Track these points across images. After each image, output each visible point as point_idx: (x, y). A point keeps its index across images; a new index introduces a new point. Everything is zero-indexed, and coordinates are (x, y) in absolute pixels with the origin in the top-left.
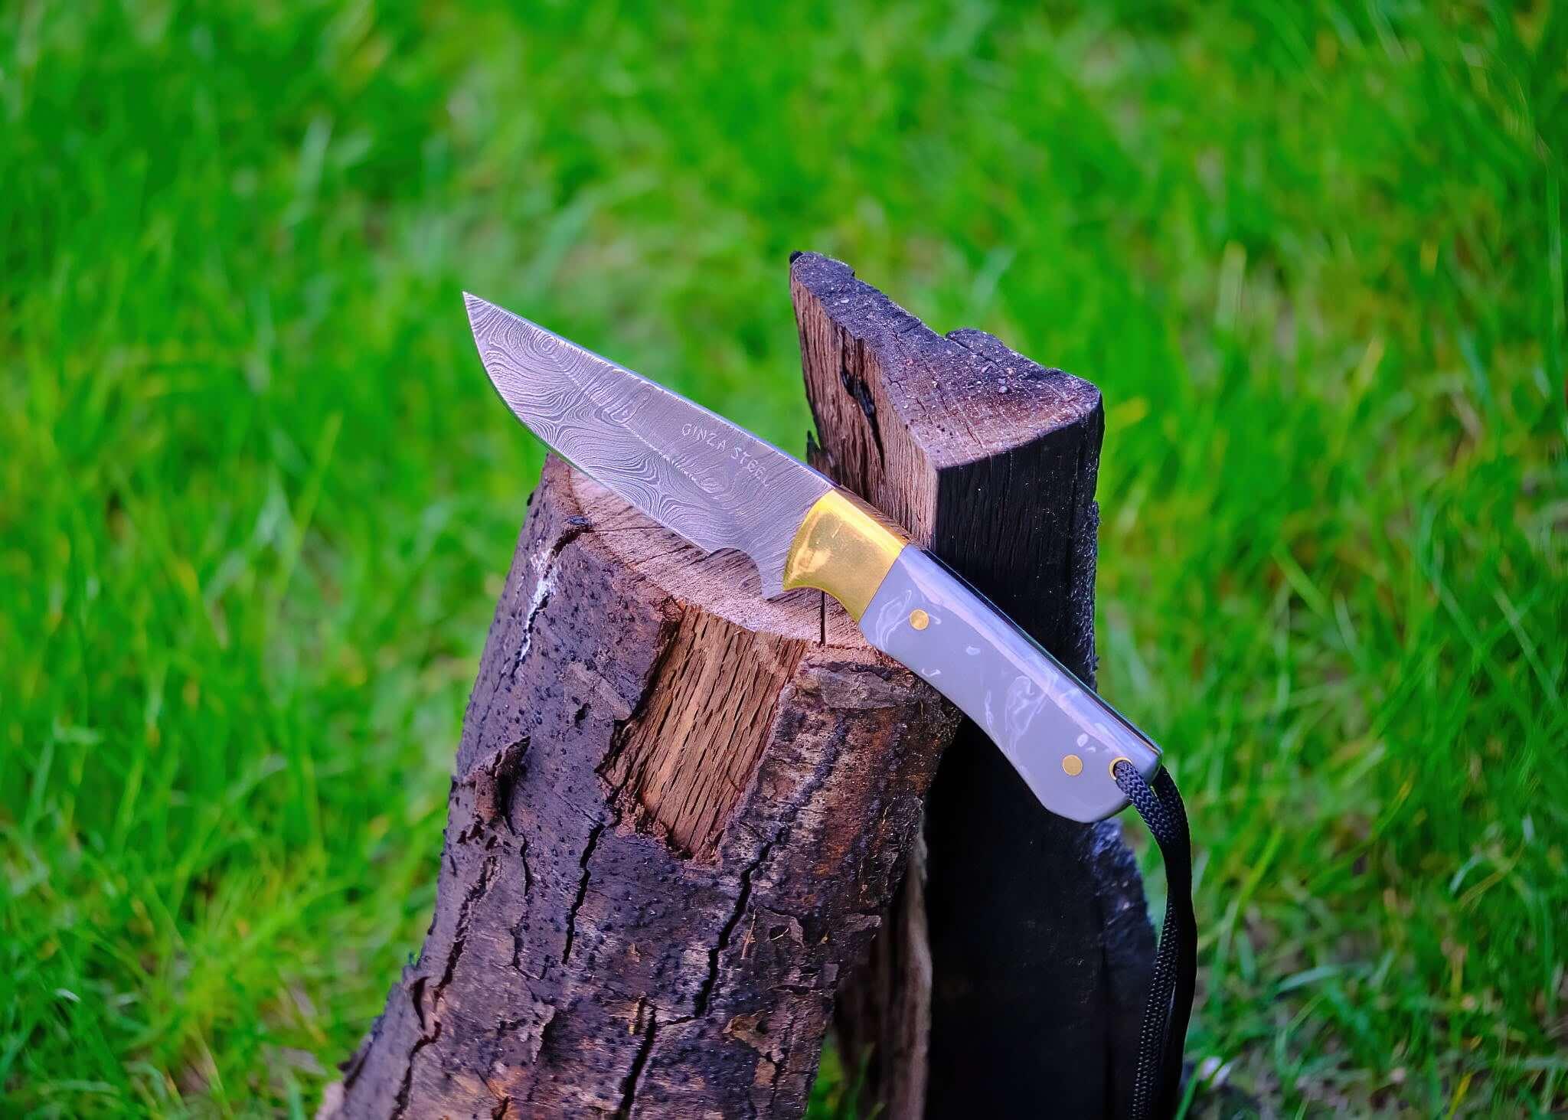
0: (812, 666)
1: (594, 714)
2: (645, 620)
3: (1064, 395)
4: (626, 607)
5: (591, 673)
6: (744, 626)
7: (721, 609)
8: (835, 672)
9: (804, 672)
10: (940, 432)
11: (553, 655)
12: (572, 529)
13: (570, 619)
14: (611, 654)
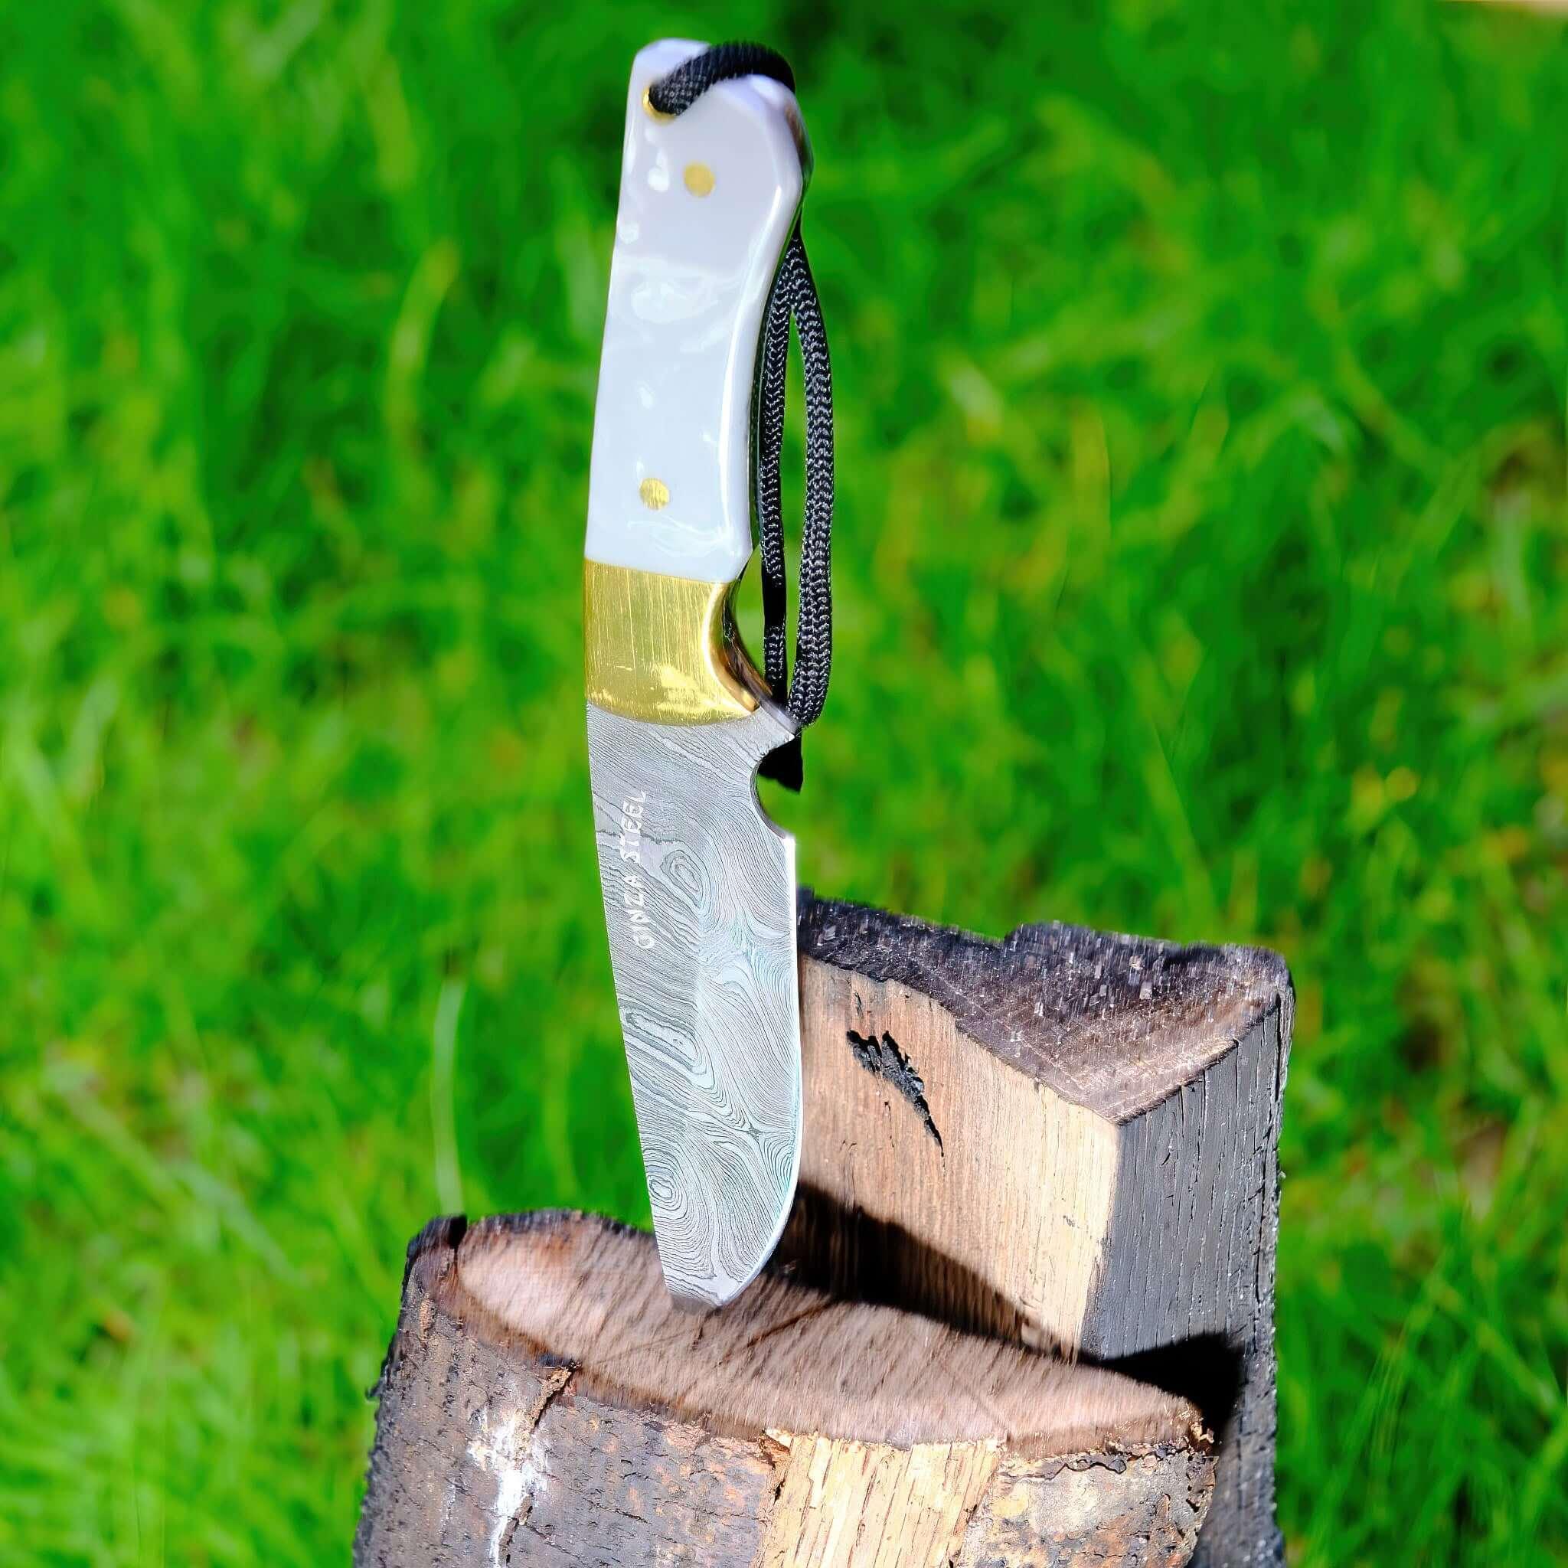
0: (1017, 1478)
2: (740, 1479)
3: (1235, 977)
8: (1051, 1478)
9: (1006, 1491)
14: (680, 1549)
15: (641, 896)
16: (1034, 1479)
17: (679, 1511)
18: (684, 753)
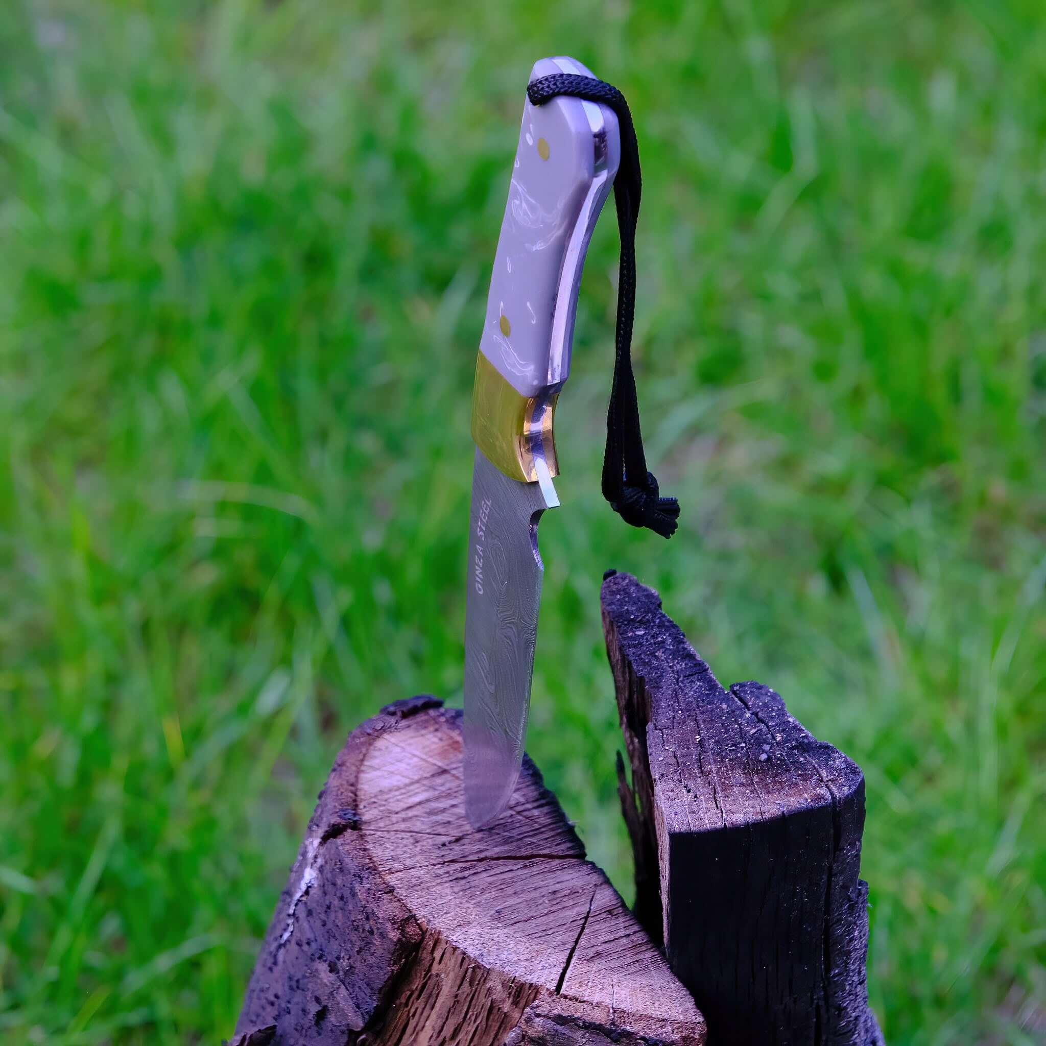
0: (538, 1015)
1: (332, 1018)
2: (383, 935)
3: (824, 773)
4: (367, 918)
5: (333, 976)
6: (480, 961)
7: (462, 936)
8: (561, 1025)
9: (529, 1020)
10: (685, 793)
11: (305, 947)
12: (340, 823)
13: (323, 917)
14: (351, 961)
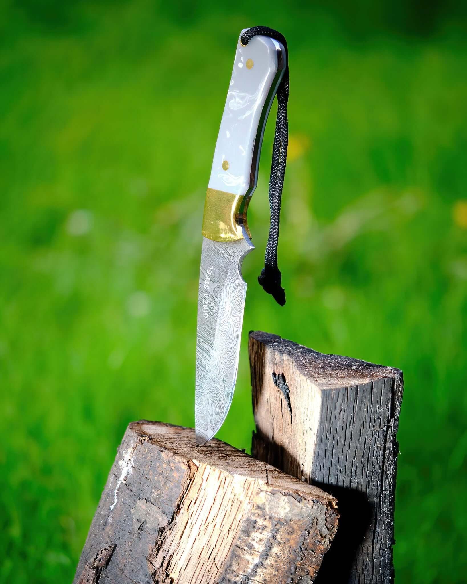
0: (262, 491)
1: (148, 526)
2: (178, 470)
3: (384, 371)
5: (148, 504)
8: (274, 494)
14: (159, 492)
15: (207, 300)
16: (268, 493)
17: (161, 479)
18: (224, 253)
